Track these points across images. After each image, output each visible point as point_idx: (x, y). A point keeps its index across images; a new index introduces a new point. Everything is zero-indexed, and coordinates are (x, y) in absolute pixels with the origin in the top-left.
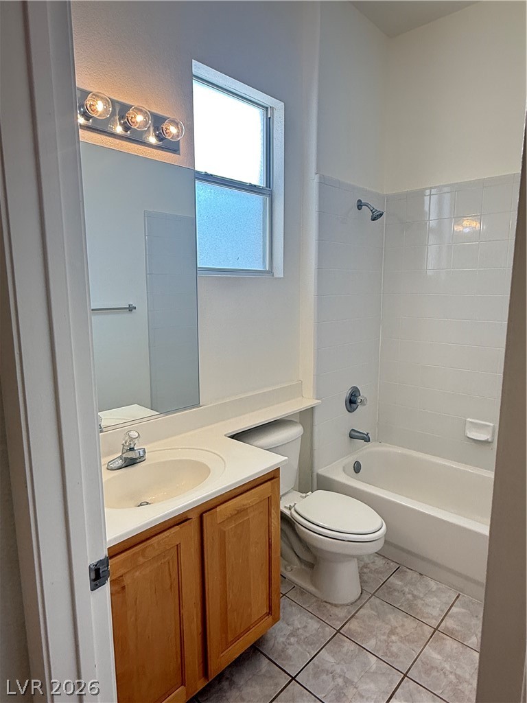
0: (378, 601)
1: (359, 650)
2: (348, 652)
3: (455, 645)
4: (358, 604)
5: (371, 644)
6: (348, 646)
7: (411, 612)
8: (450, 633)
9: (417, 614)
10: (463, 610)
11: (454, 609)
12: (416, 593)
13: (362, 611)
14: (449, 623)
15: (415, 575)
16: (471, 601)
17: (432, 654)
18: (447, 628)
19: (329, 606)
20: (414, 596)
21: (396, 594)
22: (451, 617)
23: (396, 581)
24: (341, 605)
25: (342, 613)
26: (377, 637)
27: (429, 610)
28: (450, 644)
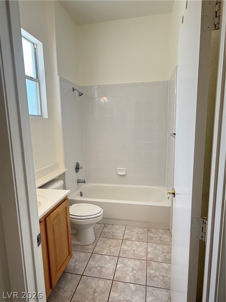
0: (102, 238)
1: (101, 256)
2: (98, 258)
3: (130, 242)
4: (95, 242)
5: (105, 252)
6: (98, 256)
7: (114, 238)
8: (127, 239)
9: (115, 237)
10: (128, 231)
11: (126, 232)
12: (113, 231)
13: (98, 243)
14: (126, 236)
15: (111, 226)
16: (130, 228)
17: (124, 247)
18: (126, 238)
19: (86, 246)
20: (113, 232)
21: (107, 234)
22: (125, 234)
23: (105, 230)
24: (90, 244)
25: (91, 247)
26: (106, 250)
27: (119, 235)
28: (128, 242)
